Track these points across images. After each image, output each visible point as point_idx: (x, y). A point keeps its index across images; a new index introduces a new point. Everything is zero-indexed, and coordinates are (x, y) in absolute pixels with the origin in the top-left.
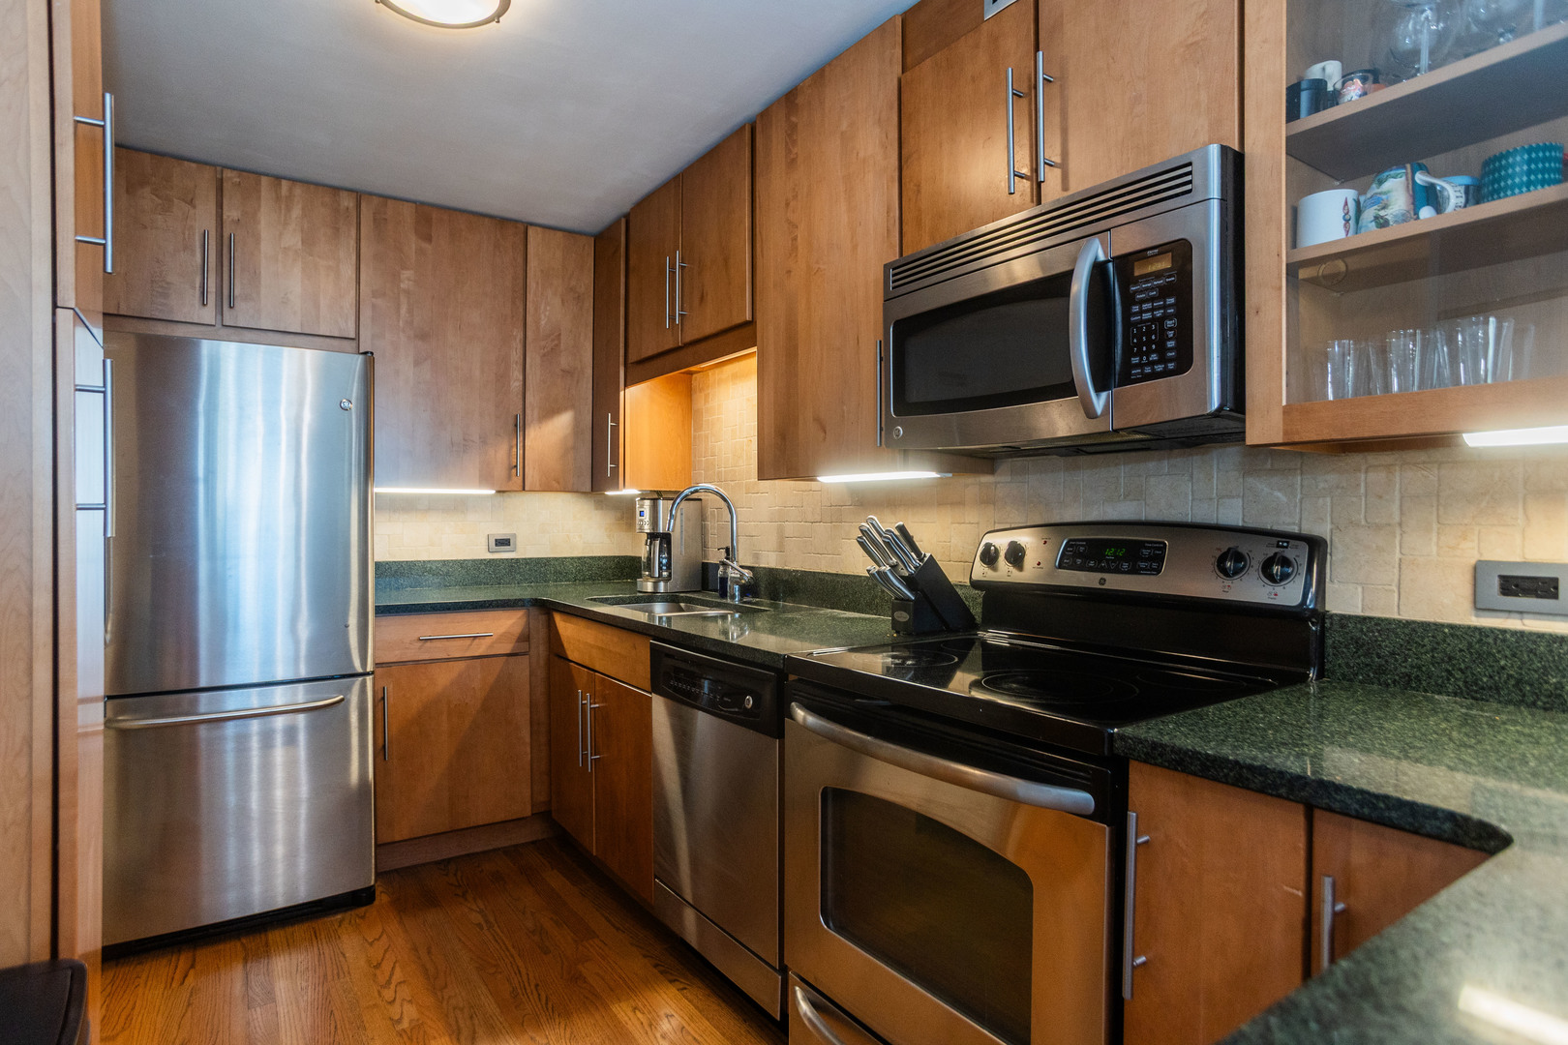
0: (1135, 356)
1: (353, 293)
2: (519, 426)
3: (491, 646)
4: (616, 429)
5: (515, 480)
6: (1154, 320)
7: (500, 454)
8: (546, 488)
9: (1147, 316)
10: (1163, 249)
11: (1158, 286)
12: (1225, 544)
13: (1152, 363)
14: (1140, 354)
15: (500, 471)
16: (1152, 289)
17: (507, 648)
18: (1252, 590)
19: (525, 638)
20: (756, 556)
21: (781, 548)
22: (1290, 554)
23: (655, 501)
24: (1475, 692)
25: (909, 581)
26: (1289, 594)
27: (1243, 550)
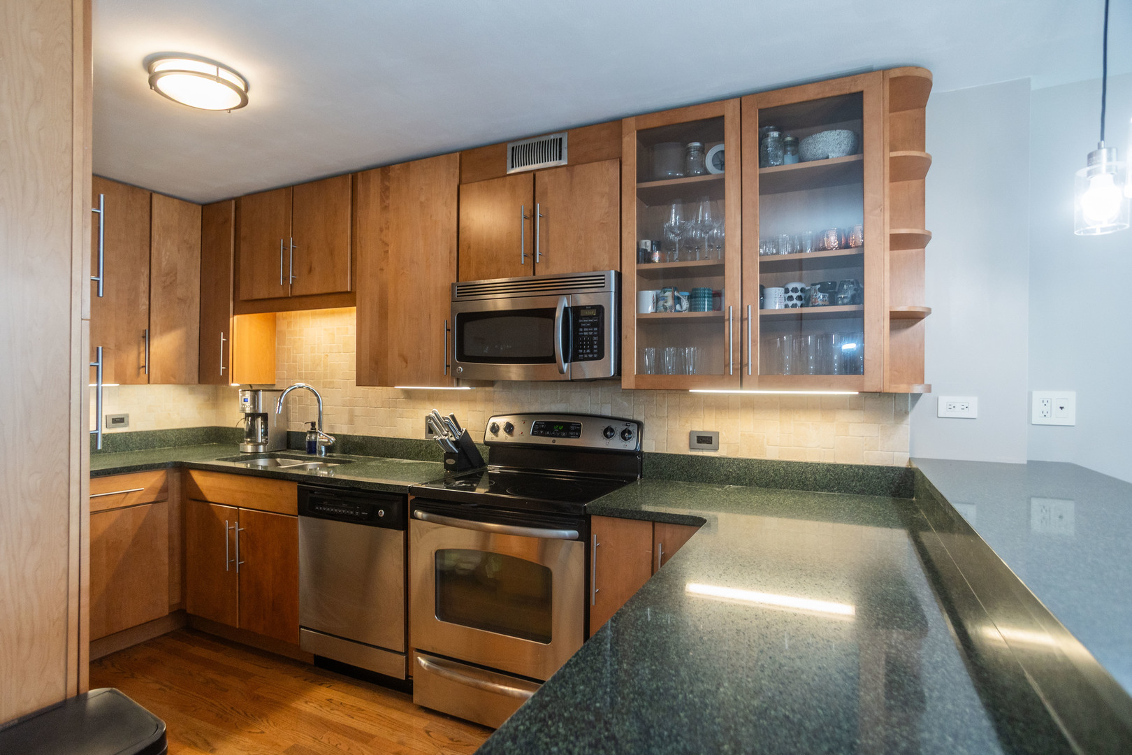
0: (581, 349)
2: (146, 337)
3: (139, 498)
4: (226, 344)
5: (139, 375)
6: (588, 336)
7: (131, 357)
8: (165, 381)
9: (585, 333)
10: (593, 307)
11: (590, 322)
12: (606, 424)
13: (588, 354)
14: (582, 349)
15: (130, 370)
16: (588, 323)
17: (152, 498)
18: (616, 444)
19: (164, 490)
20: (332, 427)
21: (351, 422)
22: (631, 428)
23: (255, 393)
24: (690, 479)
25: (456, 443)
26: (631, 445)
27: (613, 427)
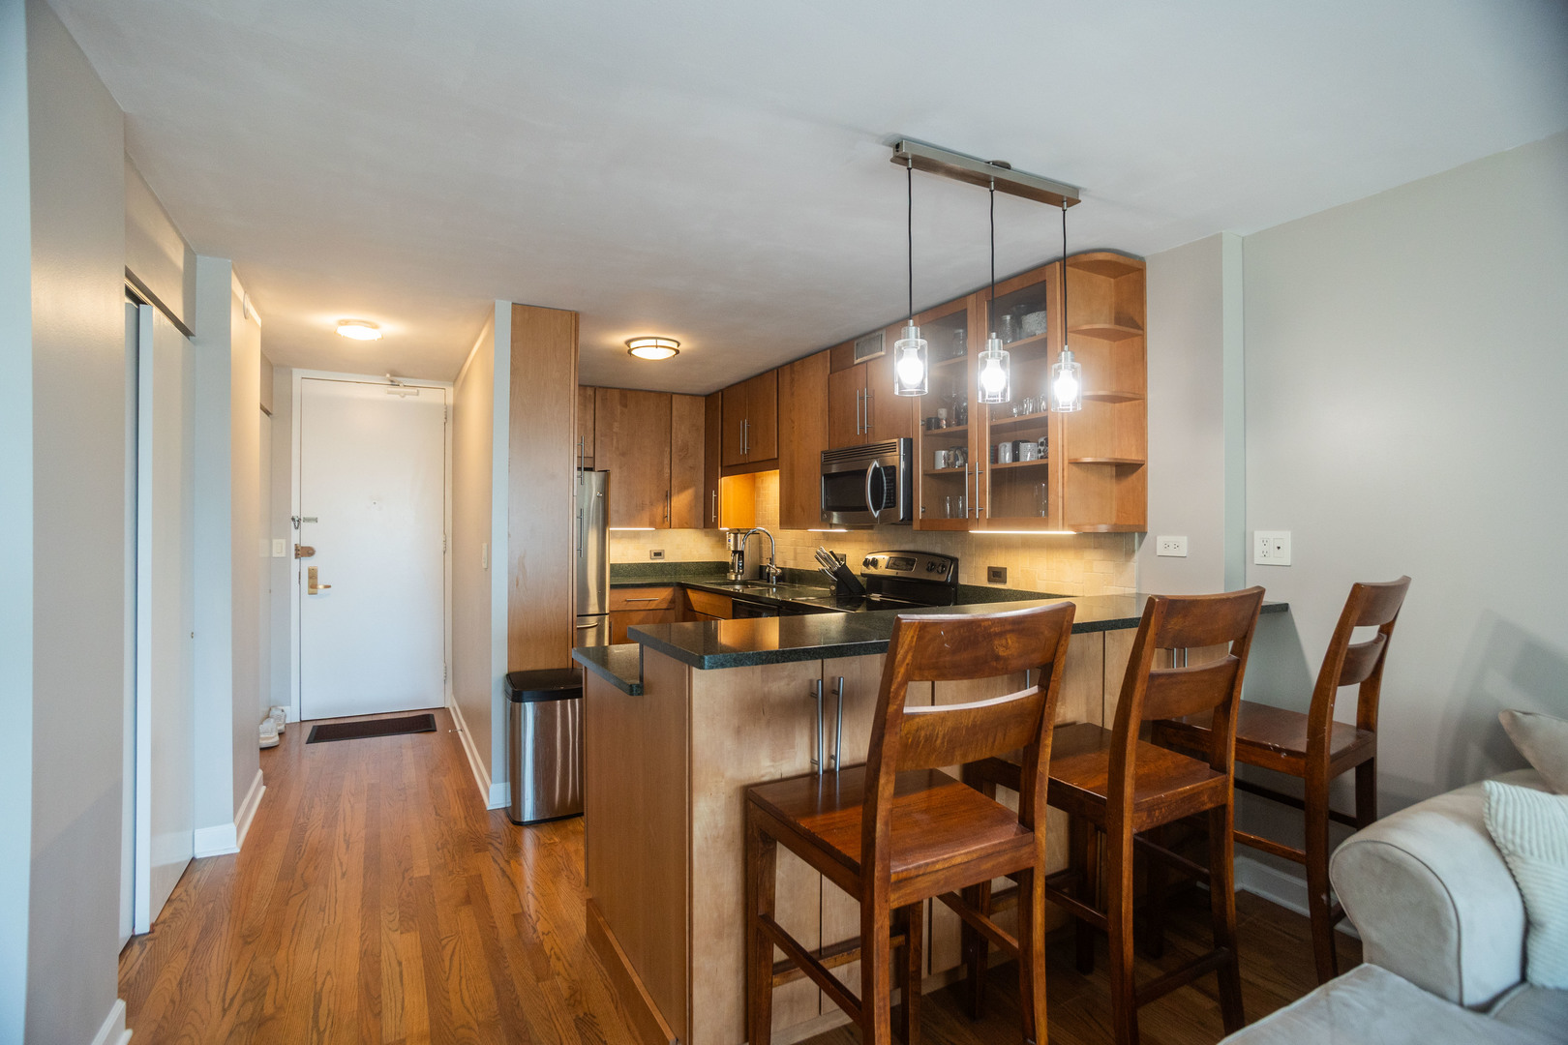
1: (592, 436)
2: (668, 496)
3: (657, 605)
4: (716, 498)
5: (665, 522)
6: (888, 489)
7: (659, 510)
8: (681, 527)
10: (889, 469)
11: (890, 479)
12: (932, 560)
13: (888, 503)
15: (659, 519)
17: (665, 606)
18: (935, 576)
19: (673, 601)
20: (785, 562)
21: (795, 559)
22: (945, 563)
23: (736, 534)
25: (835, 574)
27: (936, 562)
